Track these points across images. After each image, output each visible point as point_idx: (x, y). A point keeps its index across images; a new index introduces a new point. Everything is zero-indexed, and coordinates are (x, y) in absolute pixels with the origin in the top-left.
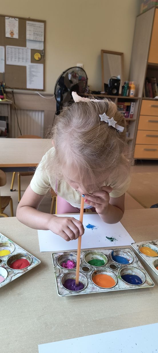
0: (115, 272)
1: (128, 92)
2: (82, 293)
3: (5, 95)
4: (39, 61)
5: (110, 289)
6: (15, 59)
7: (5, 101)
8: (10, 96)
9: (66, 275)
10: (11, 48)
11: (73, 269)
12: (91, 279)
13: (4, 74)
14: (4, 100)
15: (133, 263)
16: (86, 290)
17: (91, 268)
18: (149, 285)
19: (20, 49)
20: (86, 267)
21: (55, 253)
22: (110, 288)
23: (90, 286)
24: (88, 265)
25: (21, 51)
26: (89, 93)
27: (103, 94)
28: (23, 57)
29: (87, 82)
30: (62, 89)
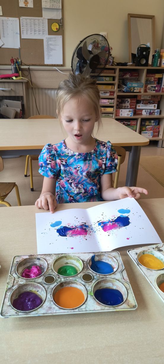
0: (87, 285)
1: (159, 62)
2: (33, 314)
3: (20, 72)
4: (57, 32)
5: (73, 311)
6: (31, 32)
7: (20, 79)
8: (26, 73)
9: (21, 287)
10: (26, 19)
11: (32, 279)
12: (51, 294)
13: (20, 49)
14: (18, 78)
15: (116, 273)
16: (39, 310)
17: (57, 278)
18: (129, 307)
19: (36, 19)
20: (51, 276)
21: (18, 256)
22: (73, 309)
23: (46, 305)
24: (55, 274)
25: (37, 22)
26: (113, 65)
27: (130, 65)
28: (39, 28)
29: (109, 52)
30: (81, 62)
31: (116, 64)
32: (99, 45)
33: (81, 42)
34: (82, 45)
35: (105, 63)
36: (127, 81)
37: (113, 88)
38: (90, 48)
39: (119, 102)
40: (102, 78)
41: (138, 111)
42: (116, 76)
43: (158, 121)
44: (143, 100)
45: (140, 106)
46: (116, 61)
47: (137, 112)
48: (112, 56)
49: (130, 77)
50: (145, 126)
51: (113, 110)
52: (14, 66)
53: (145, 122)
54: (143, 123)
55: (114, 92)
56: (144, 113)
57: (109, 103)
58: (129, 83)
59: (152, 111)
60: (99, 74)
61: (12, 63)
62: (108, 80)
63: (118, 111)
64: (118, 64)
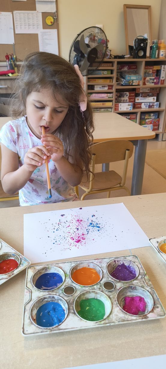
3: (16, 69)
4: (52, 26)
6: (25, 27)
7: (16, 76)
10: (20, 13)
13: (14, 45)
19: (30, 13)
25: (30, 16)
26: (111, 58)
27: (128, 57)
28: (34, 23)
29: (107, 45)
30: (78, 55)
31: (113, 56)
32: (96, 38)
33: (79, 35)
34: (79, 39)
35: (103, 56)
36: (126, 74)
37: (111, 81)
38: (87, 41)
39: (117, 96)
40: (100, 72)
41: (137, 104)
42: (114, 70)
43: (158, 113)
44: (142, 93)
45: (139, 100)
46: (114, 53)
47: (137, 106)
48: (109, 48)
49: (128, 69)
50: (144, 119)
51: (112, 104)
52: (9, 63)
53: (145, 116)
54: (143, 117)
55: (112, 86)
56: (143, 106)
57: (107, 98)
58: (127, 76)
59: (151, 104)
60: (97, 68)
61: (7, 59)
62: (106, 73)
63: (117, 105)
64: (116, 57)
